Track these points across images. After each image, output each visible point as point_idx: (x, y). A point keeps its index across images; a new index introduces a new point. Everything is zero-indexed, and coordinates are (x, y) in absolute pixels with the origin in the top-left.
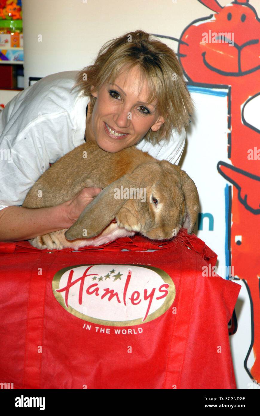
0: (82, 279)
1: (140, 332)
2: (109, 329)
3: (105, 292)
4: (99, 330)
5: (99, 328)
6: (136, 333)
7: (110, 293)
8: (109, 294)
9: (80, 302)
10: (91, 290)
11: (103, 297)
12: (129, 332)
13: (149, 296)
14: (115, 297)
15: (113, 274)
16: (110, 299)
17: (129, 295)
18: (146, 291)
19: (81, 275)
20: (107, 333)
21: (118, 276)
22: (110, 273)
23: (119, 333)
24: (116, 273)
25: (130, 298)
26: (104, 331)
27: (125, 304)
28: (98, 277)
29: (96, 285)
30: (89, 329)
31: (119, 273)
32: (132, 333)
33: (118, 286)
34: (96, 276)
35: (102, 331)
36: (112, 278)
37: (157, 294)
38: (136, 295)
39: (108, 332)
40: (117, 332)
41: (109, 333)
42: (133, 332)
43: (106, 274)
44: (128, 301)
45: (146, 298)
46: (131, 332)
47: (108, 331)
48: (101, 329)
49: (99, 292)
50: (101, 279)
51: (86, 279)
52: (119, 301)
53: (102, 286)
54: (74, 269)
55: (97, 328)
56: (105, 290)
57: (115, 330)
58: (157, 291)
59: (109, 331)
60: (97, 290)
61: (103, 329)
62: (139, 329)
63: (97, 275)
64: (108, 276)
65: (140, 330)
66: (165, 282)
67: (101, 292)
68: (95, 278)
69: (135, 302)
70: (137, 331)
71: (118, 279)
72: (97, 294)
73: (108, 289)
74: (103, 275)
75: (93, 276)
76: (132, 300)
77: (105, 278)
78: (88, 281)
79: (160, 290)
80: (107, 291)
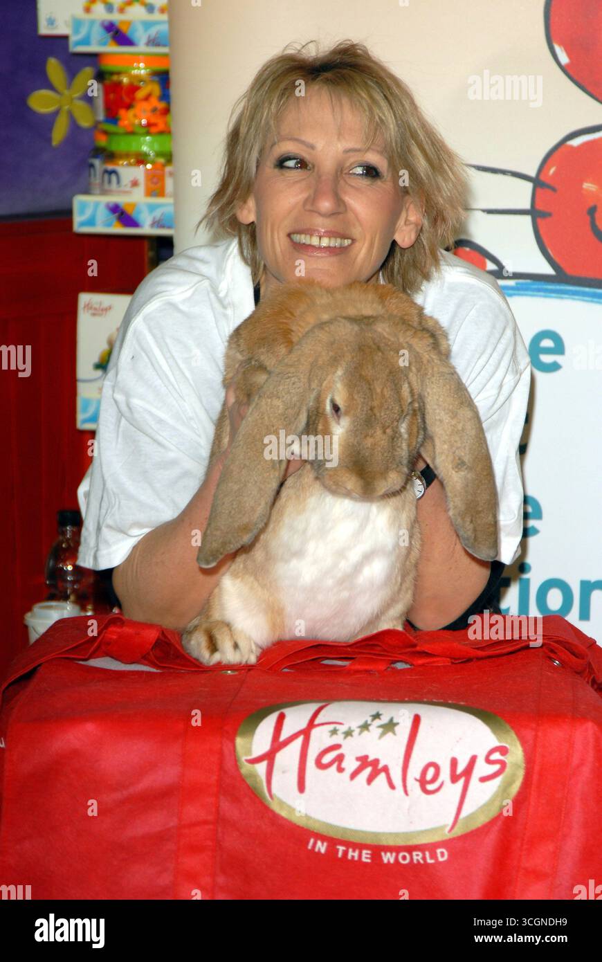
0: (306, 733)
1: (441, 859)
2: (369, 852)
3: (357, 764)
4: (346, 853)
5: (344, 848)
6: (432, 861)
7: (371, 767)
8: (368, 770)
9: (301, 787)
10: (327, 759)
11: (354, 775)
12: (415, 858)
13: (462, 775)
14: (383, 775)
15: (377, 722)
16: (370, 780)
17: (414, 771)
18: (454, 762)
19: (303, 724)
20: (364, 860)
21: (390, 726)
22: (369, 720)
23: (392, 861)
24: (385, 720)
25: (418, 777)
26: (356, 855)
27: (406, 792)
28: (342, 729)
29: (337, 747)
30: (323, 850)
31: (391, 720)
32: (422, 862)
33: (388, 750)
34: (338, 727)
35: (353, 857)
36: (375, 730)
37: (482, 769)
38: (431, 772)
39: (367, 858)
40: (388, 858)
41: (369, 861)
42: (424, 858)
43: (361, 722)
44: (413, 786)
45: (454, 778)
46: (420, 858)
47: (366, 856)
48: (350, 850)
49: (344, 765)
50: (348, 733)
51: (315, 733)
52: (392, 786)
53: (352, 750)
54: (287, 711)
55: (341, 848)
56: (358, 759)
57: (383, 854)
58: (480, 762)
59: (369, 856)
60: (340, 758)
61: (354, 851)
62: (439, 851)
63: (341, 724)
64: (365, 727)
65: (442, 854)
66: (499, 741)
67: (350, 764)
68: (334, 732)
69: (430, 787)
70: (433, 856)
71: (390, 734)
72: (340, 770)
73: (366, 757)
74: (355, 724)
75: (331, 727)
76: (423, 782)
77: (358, 731)
78: (320, 739)
79: (488, 761)
80: (364, 761)
